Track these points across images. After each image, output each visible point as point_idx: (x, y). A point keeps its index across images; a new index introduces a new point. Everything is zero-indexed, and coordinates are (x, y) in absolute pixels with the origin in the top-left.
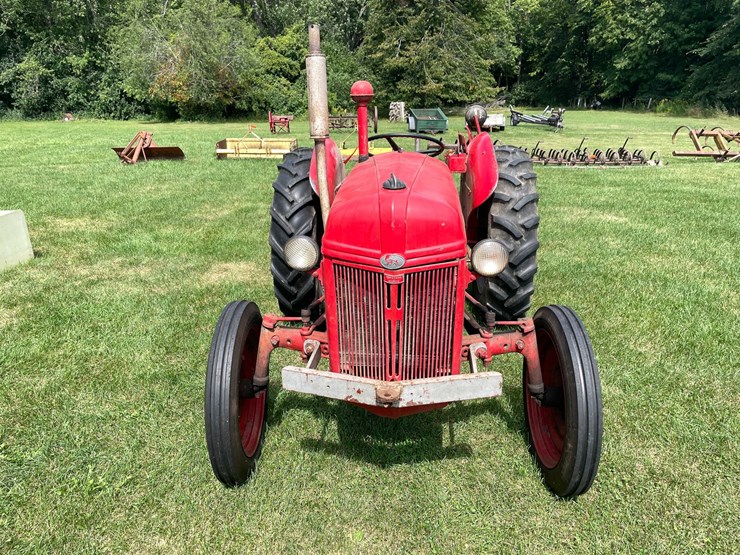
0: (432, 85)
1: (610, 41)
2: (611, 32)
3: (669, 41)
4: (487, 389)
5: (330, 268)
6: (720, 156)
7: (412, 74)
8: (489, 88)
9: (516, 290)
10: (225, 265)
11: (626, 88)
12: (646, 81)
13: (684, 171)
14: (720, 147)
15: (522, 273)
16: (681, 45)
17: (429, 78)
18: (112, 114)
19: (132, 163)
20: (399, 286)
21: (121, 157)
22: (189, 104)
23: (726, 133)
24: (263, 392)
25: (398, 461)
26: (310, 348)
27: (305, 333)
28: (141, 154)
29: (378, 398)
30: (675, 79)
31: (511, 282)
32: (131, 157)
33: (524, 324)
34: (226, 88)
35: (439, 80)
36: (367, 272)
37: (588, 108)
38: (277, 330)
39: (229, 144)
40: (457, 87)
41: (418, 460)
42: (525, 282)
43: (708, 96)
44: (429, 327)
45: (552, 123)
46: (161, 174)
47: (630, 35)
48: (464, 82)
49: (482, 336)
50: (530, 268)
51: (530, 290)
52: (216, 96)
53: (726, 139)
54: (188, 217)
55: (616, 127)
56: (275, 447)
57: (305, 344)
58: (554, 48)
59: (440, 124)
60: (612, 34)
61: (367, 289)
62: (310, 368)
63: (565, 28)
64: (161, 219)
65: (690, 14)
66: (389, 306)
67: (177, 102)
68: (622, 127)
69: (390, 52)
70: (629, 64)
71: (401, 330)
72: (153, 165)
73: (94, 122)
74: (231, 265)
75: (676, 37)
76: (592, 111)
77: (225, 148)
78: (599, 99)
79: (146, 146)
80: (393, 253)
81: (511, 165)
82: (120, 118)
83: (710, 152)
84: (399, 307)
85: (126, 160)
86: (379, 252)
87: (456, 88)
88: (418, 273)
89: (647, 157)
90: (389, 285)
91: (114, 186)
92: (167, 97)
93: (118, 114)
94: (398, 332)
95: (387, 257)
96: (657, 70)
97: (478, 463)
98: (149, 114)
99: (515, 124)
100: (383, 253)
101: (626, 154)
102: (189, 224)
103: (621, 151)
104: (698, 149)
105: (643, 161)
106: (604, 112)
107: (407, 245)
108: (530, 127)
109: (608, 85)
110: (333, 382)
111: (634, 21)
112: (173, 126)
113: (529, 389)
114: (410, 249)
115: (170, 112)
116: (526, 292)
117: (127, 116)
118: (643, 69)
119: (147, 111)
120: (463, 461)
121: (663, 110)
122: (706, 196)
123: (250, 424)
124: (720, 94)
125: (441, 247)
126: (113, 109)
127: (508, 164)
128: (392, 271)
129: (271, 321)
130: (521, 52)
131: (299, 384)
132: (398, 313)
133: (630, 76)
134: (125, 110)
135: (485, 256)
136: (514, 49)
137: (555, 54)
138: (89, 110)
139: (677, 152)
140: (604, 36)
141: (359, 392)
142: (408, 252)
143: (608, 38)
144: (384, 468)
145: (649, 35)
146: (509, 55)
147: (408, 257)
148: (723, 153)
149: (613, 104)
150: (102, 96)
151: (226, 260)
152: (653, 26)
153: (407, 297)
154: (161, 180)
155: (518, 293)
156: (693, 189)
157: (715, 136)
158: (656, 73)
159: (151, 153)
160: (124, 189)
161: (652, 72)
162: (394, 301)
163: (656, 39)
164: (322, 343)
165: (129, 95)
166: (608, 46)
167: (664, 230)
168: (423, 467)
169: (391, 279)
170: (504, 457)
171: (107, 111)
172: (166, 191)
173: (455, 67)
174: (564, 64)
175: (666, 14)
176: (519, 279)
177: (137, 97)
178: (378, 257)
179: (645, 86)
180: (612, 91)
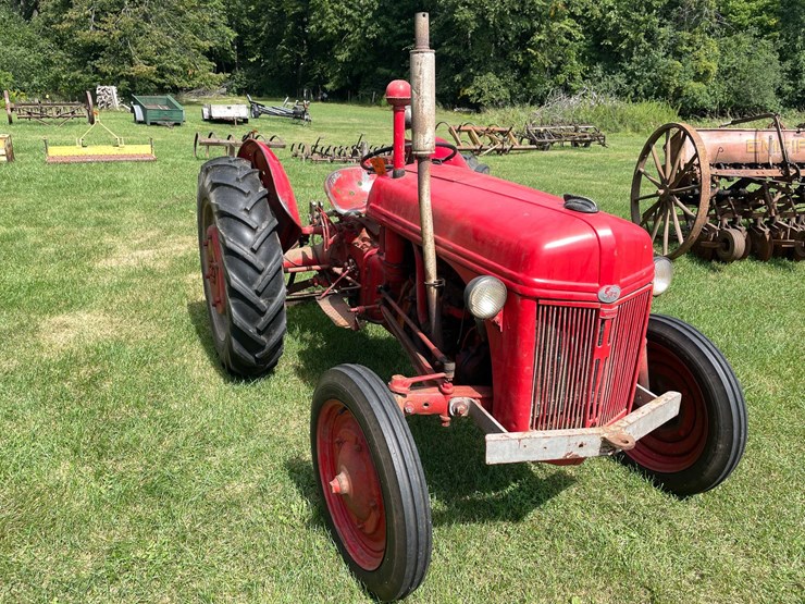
0: (141, 68)
1: (329, 30)
2: (329, 21)
3: (385, 36)
6: (476, 150)
7: (115, 52)
8: (211, 74)
11: (349, 81)
12: (366, 75)
14: (474, 143)
16: (395, 41)
17: (136, 59)
23: (478, 129)
35: (151, 62)
36: (578, 309)
37: (316, 100)
40: (173, 70)
45: (298, 116)
47: (347, 26)
48: (181, 65)
53: (477, 134)
55: (357, 121)
58: (271, 33)
59: (175, 115)
60: (331, 25)
61: (576, 328)
63: (281, 13)
65: (401, 9)
66: (600, 343)
69: (81, 23)
70: (349, 57)
75: (391, 32)
76: (320, 103)
78: (325, 90)
83: (467, 147)
84: (609, 343)
87: (173, 72)
90: (604, 320)
96: (375, 64)
99: (257, 116)
100: (602, 285)
104: (458, 144)
106: (332, 104)
107: (621, 273)
108: (273, 120)
109: (331, 76)
110: (549, 442)
111: (349, 12)
114: (623, 277)
118: (363, 62)
128: (608, 305)
130: (236, 35)
133: (351, 69)
136: (228, 30)
137: (274, 39)
140: (324, 25)
142: (622, 281)
143: (327, 27)
145: (366, 28)
146: (223, 37)
147: (623, 286)
148: (478, 147)
149: (339, 96)
152: (368, 20)
158: (375, 67)
161: (371, 66)
163: (373, 32)
166: (329, 36)
173: (168, 47)
174: (285, 52)
175: (380, 8)
178: (595, 291)
179: (367, 79)
180: (336, 83)
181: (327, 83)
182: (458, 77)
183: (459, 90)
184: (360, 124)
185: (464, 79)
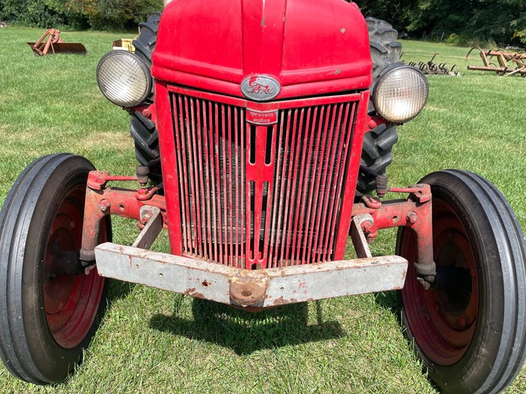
4: (386, 280)
5: (164, 100)
6: (501, 71)
9: (375, 160)
10: (102, 134)
11: (425, 24)
12: (440, 19)
13: (478, 80)
14: (501, 65)
15: (383, 143)
18: (38, 24)
19: (43, 55)
20: (270, 128)
21: (34, 50)
22: (97, 17)
23: (507, 55)
24: (91, 267)
25: (257, 346)
26: (147, 216)
27: (141, 196)
28: (50, 47)
29: (232, 298)
30: (461, 20)
31: (371, 151)
32: (42, 50)
33: (420, 192)
34: (127, 6)
36: (220, 105)
38: (107, 192)
39: (123, 44)
41: (281, 344)
42: (383, 152)
43: (484, 32)
44: (308, 193)
46: (64, 63)
49: (367, 206)
50: (391, 138)
51: (388, 160)
52: (119, 11)
53: (506, 58)
54: (80, 95)
55: (420, 51)
56: (115, 328)
57: (141, 211)
61: (220, 134)
62: (139, 246)
64: (55, 96)
66: (253, 161)
67: (88, 15)
68: (424, 51)
70: (430, 6)
71: (269, 197)
72: (60, 57)
73: (23, 29)
74: (109, 135)
76: (401, 40)
77: (121, 46)
78: (406, 31)
79: (54, 41)
80: (261, 72)
81: (377, 34)
82: (44, 27)
83: (493, 67)
84: (268, 162)
85: (38, 53)
86: (239, 72)
88: (300, 110)
89: (449, 69)
90: (253, 127)
91: (21, 70)
92: (80, 10)
93: (43, 24)
94: (265, 198)
95: (253, 79)
96: (449, 11)
97: (347, 348)
98: (67, 24)
100: (246, 73)
101: (433, 67)
102: (80, 101)
103: (430, 64)
104: (486, 65)
105: (446, 72)
106: (410, 41)
107: (284, 63)
109: (413, 20)
110: (168, 269)
112: (84, 33)
113: (416, 268)
114: (289, 68)
115: (83, 23)
116: (384, 162)
117: (50, 26)
118: (439, 9)
119: (66, 23)
120: (330, 344)
121: (452, 42)
122: (503, 96)
123: (83, 301)
124: (492, 31)
125: (337, 69)
126: (39, 19)
127: (374, 32)
128: (260, 104)
129: (97, 181)
131: (119, 269)
132: (266, 170)
133: (429, 15)
134: (48, 21)
135: (393, 93)
138: (20, 20)
139: (470, 67)
141: (205, 284)
142: (285, 73)
144: (240, 355)
147: (285, 82)
148: (503, 69)
149: (416, 35)
150: (30, 9)
151: (105, 130)
153: (280, 149)
154: (63, 67)
155: (377, 163)
156: (490, 91)
157: (498, 56)
158: (448, 14)
159: (58, 48)
160: (29, 72)
161: (445, 13)
162: (261, 152)
164: (162, 210)
165: (50, 8)
167: (477, 119)
168: (285, 352)
169: (257, 117)
170: (375, 340)
171: (34, 21)
172: (65, 75)
176: (379, 149)
177: (57, 9)
178: (238, 80)
179: (440, 23)
180: (415, 26)
181: (409, 25)
182: (514, 23)
183: (513, 33)
184: (420, 53)
185: (519, 24)
